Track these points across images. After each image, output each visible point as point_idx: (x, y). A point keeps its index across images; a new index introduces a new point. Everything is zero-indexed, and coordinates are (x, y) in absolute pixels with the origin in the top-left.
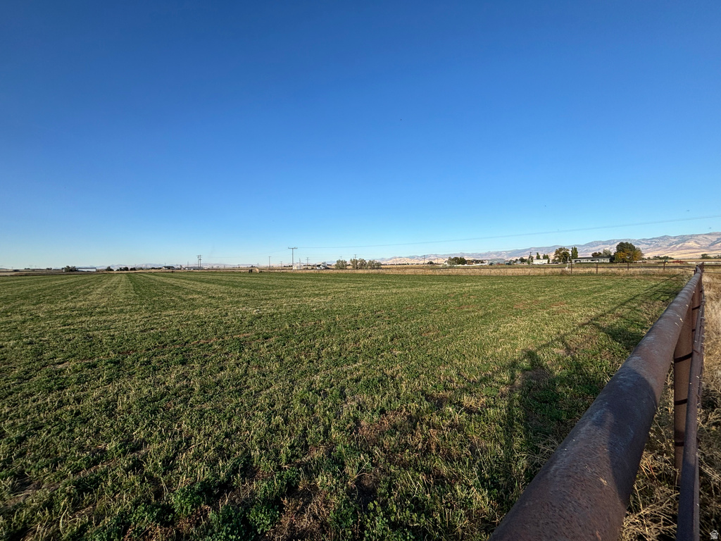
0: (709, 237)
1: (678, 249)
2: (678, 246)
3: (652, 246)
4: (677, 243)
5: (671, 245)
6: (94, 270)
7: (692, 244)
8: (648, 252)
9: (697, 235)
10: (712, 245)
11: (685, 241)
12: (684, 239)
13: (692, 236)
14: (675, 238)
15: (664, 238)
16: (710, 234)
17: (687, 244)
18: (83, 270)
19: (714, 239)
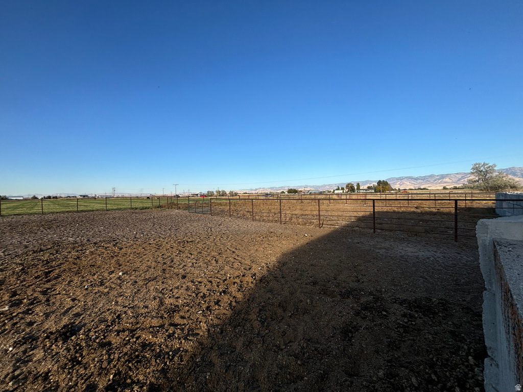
0: (457, 176)
1: (439, 183)
2: (439, 181)
3: (425, 181)
4: (439, 179)
5: (435, 180)
6: (22, 198)
7: (447, 180)
8: (423, 185)
9: (450, 174)
10: (459, 180)
11: (443, 178)
12: (443, 177)
13: (447, 175)
14: (438, 176)
15: (431, 176)
16: (457, 174)
17: (444, 180)
18: (12, 198)
19: (460, 176)
